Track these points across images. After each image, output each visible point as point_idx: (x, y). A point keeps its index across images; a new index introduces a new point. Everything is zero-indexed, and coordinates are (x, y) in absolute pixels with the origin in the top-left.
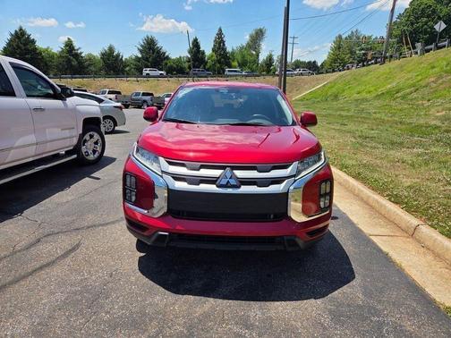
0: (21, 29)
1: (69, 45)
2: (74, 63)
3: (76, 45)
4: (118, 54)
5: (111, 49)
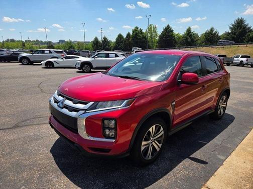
0: (168, 26)
1: (189, 31)
2: (189, 40)
3: (192, 30)
4: (216, 32)
5: (212, 30)
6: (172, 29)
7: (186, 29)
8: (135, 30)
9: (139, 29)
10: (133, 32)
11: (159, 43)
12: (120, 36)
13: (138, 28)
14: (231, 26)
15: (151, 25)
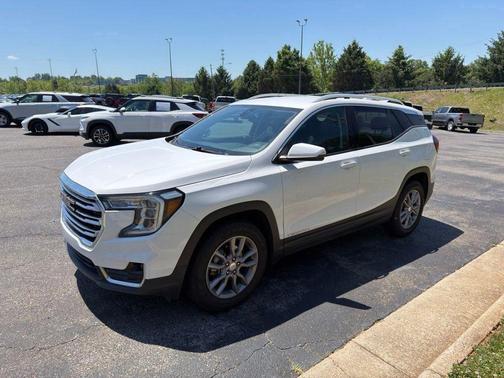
0: (354, 43)
4: (458, 58)
5: (449, 53)
6: (362, 50)
7: (394, 51)
8: (284, 53)
9: (292, 50)
10: (279, 57)
11: (334, 82)
12: (253, 66)
13: (289, 49)
14: (492, 46)
15: (321, 43)
